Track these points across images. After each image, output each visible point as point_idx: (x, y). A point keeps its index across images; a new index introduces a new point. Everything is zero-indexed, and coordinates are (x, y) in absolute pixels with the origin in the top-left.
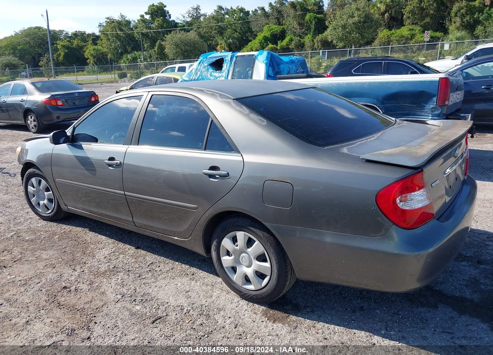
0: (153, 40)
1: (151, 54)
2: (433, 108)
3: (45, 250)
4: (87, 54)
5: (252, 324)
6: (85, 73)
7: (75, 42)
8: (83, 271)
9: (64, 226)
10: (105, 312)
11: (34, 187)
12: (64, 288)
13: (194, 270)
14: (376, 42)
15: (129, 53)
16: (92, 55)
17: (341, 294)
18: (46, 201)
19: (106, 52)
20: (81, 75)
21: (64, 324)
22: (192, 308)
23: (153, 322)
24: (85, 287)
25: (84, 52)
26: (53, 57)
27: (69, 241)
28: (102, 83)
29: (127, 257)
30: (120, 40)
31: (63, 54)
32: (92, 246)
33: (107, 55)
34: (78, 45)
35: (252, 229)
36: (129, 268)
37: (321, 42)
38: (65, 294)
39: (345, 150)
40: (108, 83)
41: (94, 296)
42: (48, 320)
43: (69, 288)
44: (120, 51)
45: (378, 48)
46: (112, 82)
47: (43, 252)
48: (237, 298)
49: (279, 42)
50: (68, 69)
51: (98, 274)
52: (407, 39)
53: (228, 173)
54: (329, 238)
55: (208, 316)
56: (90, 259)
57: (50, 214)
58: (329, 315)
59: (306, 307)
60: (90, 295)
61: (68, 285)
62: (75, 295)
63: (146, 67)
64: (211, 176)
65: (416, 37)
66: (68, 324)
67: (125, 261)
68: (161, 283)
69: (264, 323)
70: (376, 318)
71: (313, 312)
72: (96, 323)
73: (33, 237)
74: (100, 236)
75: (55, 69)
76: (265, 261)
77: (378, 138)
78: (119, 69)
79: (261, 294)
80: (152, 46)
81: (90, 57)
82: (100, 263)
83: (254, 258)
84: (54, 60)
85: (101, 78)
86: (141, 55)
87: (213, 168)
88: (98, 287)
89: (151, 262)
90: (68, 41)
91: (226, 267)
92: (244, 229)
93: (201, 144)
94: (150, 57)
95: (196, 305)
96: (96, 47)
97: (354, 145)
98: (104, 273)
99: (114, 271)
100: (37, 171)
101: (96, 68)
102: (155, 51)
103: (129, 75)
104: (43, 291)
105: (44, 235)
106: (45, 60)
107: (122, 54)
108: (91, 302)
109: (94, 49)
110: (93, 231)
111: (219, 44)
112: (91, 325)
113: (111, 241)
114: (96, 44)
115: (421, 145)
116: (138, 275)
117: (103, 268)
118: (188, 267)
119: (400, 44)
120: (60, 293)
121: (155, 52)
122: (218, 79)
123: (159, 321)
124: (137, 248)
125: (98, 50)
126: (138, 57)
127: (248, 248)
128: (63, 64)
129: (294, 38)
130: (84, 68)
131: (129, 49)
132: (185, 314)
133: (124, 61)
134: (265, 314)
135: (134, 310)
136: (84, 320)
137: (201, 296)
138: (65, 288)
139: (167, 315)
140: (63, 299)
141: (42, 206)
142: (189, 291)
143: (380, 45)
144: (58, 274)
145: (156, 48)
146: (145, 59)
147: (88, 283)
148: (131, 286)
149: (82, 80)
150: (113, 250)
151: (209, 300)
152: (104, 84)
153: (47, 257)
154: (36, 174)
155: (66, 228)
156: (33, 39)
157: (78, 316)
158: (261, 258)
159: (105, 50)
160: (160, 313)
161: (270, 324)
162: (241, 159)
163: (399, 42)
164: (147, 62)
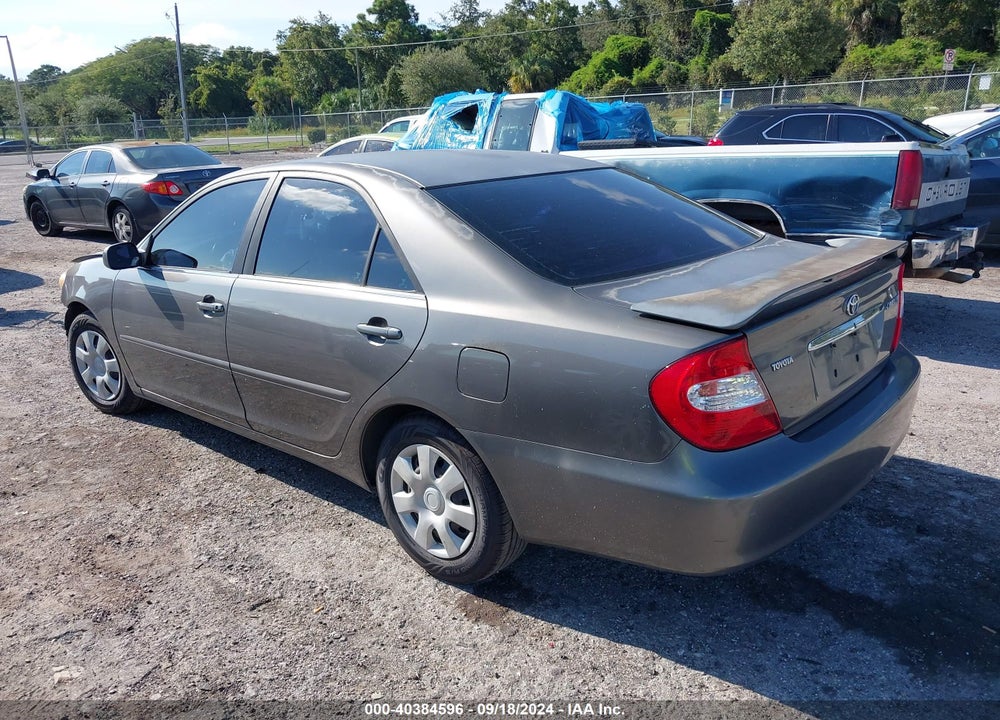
0: (382, 64)
1: (376, 94)
2: (885, 213)
3: (93, 467)
4: (252, 94)
5: (433, 622)
6: (247, 130)
7: (231, 69)
8: (151, 510)
9: (137, 425)
10: (171, 584)
11: (86, 350)
12: (109, 537)
13: (354, 516)
14: (841, 72)
15: (333, 91)
16: (261, 95)
17: (621, 576)
18: (106, 377)
19: (289, 89)
20: (239, 135)
21: (94, 602)
22: (332, 586)
23: (253, 608)
24: (146, 537)
25: (248, 89)
26: (186, 98)
27: (139, 453)
28: (276, 151)
29: (238, 487)
30: (316, 65)
31: (206, 92)
32: (178, 464)
33: (290, 96)
34: (236, 75)
35: (443, 440)
36: (235, 508)
37: (723, 70)
38: (109, 548)
39: (612, 294)
40: (288, 151)
41: (160, 554)
42: (66, 594)
43: (118, 538)
44: (316, 86)
45: (843, 85)
46: (296, 149)
47: (86, 470)
48: (418, 572)
49: (635, 71)
50: (215, 121)
51: (176, 516)
52: (907, 65)
53: (400, 332)
54: (569, 462)
55: (357, 603)
56: (169, 487)
57: (114, 402)
58: (584, 613)
59: (544, 597)
60: (153, 552)
61: (118, 532)
62: (126, 550)
63: (367, 121)
64: (372, 336)
65: (927, 63)
66: (100, 602)
67: (232, 495)
68: (287, 537)
69: (457, 621)
70: (676, 625)
71: (556, 606)
72: (149, 603)
73: (76, 443)
74: (198, 447)
75: (189, 123)
76: (465, 503)
77: (694, 272)
78: (314, 122)
79: (458, 567)
80: (380, 78)
81: (257, 99)
82: (185, 495)
83: (447, 497)
84: (188, 104)
85: (276, 141)
86: (356, 94)
87: (377, 321)
88: (170, 540)
89: (277, 499)
90: (217, 67)
91: (402, 513)
92: (430, 441)
93: (359, 274)
94: (375, 99)
95: (340, 581)
96: (270, 79)
97: (635, 284)
98: (188, 515)
99: (208, 511)
100: (91, 320)
101: (267, 121)
102: (384, 88)
103: (329, 136)
104: (71, 542)
105: (96, 439)
106: (170, 103)
107: (320, 93)
108: (152, 565)
109: (266, 84)
110: (187, 437)
111: (514, 73)
112: (141, 606)
113: (215, 455)
114: (270, 73)
115: (752, 288)
116: (248, 521)
117: (189, 504)
118: (343, 510)
119: (891, 76)
120: (99, 546)
121: (385, 90)
122: (465, 146)
123: (264, 606)
124: (260, 471)
125: (273, 85)
126: (351, 100)
127: (437, 477)
128: (206, 113)
129: (666, 63)
130: (247, 121)
131: (335, 83)
132: (316, 596)
133: (324, 108)
134: (463, 605)
135: (225, 584)
136: (131, 596)
137: (353, 566)
138: (111, 537)
139: (281, 597)
140: (103, 557)
141: (101, 386)
142: (334, 555)
143: (849, 79)
144: (104, 512)
145: (386, 83)
146: (365, 105)
147: (154, 530)
148: (231, 540)
149: (239, 145)
150: (214, 473)
151: (367, 574)
152: (281, 154)
153: (93, 481)
154: (89, 324)
155: (140, 428)
156: (150, 63)
157: (121, 589)
158: (459, 497)
159: (288, 85)
160: (270, 593)
161: (467, 624)
162: (423, 305)
163: (888, 71)
164: (368, 109)
